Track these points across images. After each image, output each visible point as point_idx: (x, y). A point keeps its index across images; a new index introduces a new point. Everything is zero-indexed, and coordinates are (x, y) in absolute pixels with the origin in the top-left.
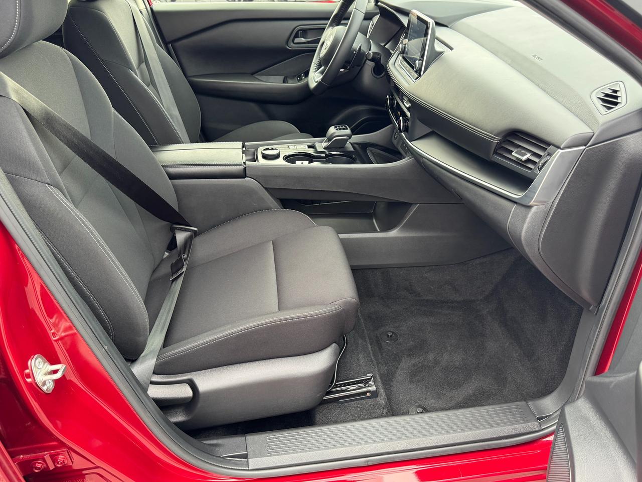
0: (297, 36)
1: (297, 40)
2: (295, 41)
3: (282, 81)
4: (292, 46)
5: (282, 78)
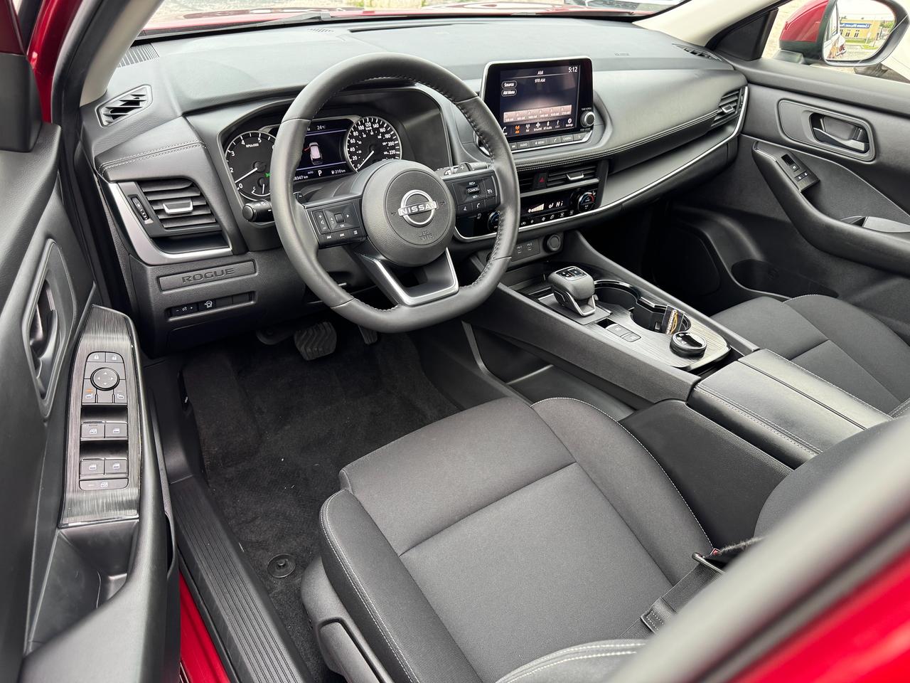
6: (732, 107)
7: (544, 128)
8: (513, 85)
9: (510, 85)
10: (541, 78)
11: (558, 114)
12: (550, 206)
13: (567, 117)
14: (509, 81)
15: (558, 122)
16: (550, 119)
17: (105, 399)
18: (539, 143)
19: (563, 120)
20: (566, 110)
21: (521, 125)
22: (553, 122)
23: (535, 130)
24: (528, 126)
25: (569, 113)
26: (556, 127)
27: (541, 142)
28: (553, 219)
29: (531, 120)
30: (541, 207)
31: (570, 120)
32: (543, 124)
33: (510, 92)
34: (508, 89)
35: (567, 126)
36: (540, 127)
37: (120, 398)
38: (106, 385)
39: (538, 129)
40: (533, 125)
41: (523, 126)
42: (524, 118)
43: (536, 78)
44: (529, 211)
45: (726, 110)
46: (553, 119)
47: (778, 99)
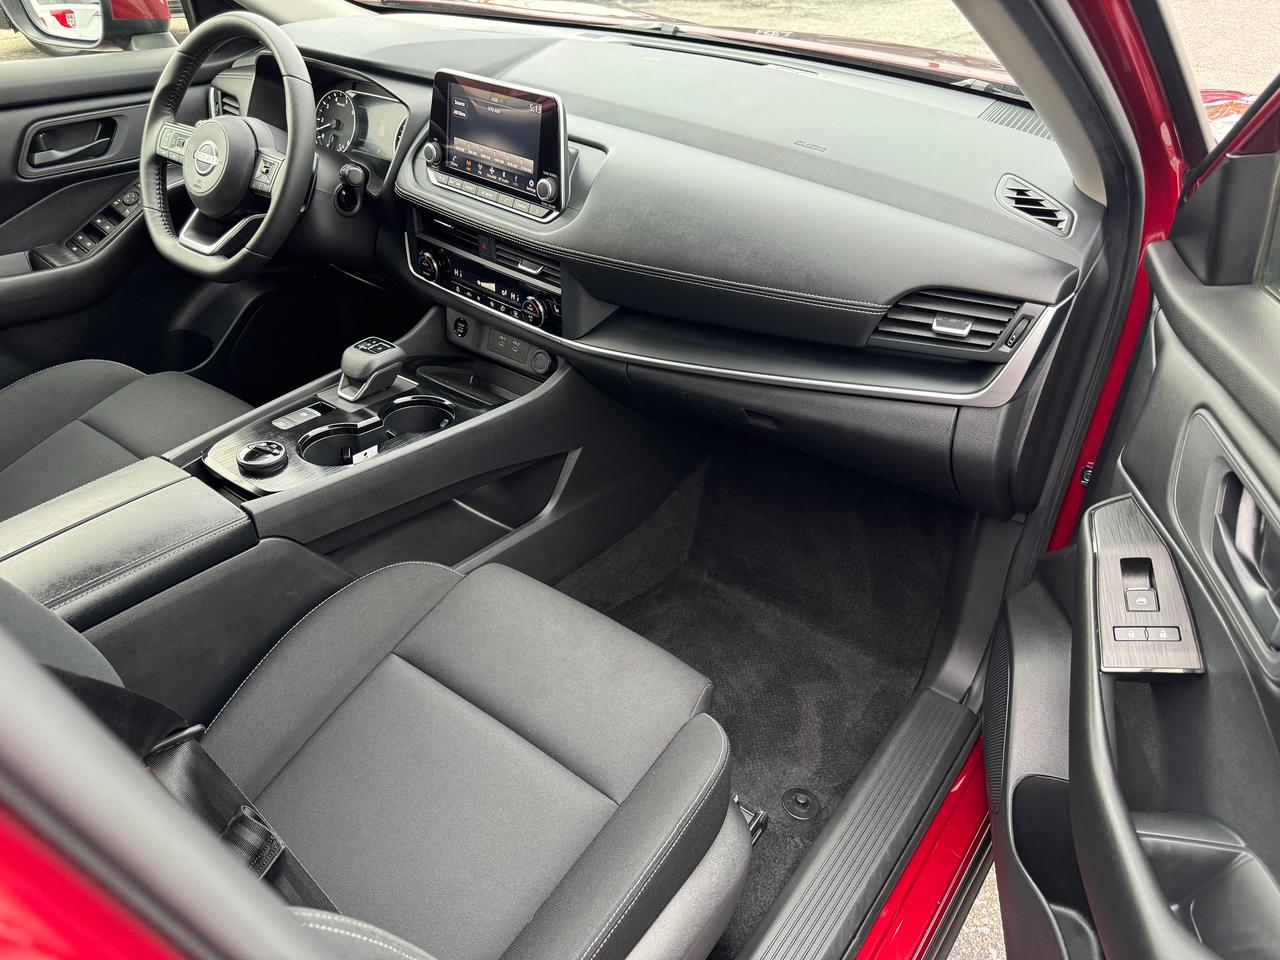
0: (35, 148)
1: (38, 158)
2: (36, 161)
3: (28, 266)
4: (31, 175)
5: (22, 257)
6: (970, 326)
7: (498, 178)
8: (464, 105)
9: (461, 103)
10: (495, 107)
11: (516, 167)
12: (504, 293)
13: (529, 176)
14: (461, 98)
15: (517, 177)
16: (507, 170)
18: (487, 194)
19: (524, 178)
20: (528, 165)
21: (473, 162)
22: (510, 175)
23: (487, 175)
24: (480, 167)
25: (531, 171)
26: (514, 183)
27: (490, 194)
28: (504, 312)
29: (484, 159)
30: (492, 287)
31: (531, 182)
32: (498, 172)
33: (461, 114)
34: (459, 108)
35: (527, 188)
36: (494, 174)
39: (491, 177)
40: (486, 168)
41: (475, 164)
42: (475, 154)
43: (489, 105)
44: (479, 282)
45: (938, 324)
46: (512, 171)
47: (1197, 401)
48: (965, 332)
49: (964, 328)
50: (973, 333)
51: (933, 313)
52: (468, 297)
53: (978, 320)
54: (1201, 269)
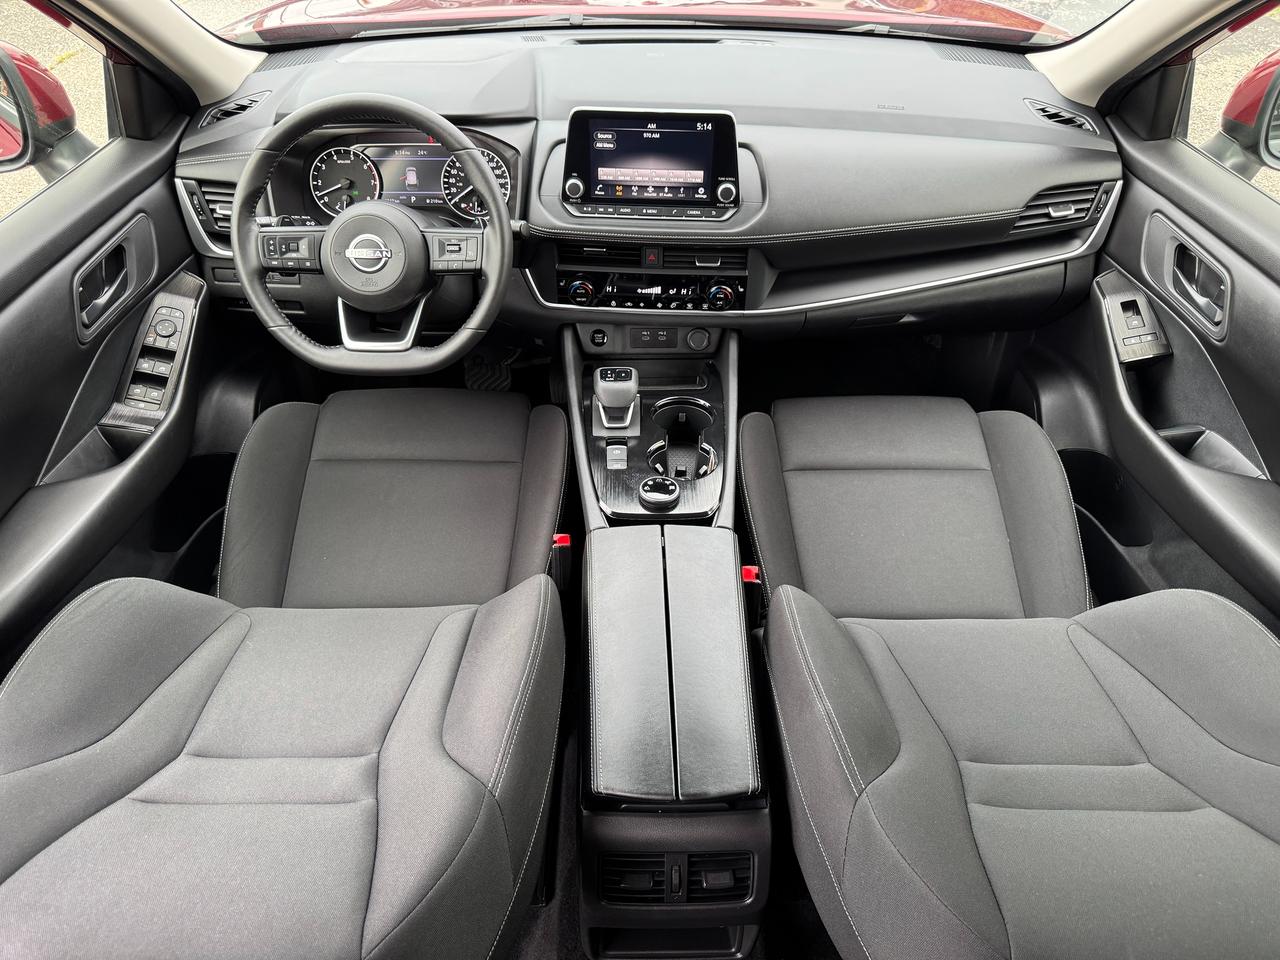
6: (1073, 208)
7: (661, 195)
8: (610, 136)
9: (606, 136)
10: (652, 133)
11: (681, 180)
12: (671, 292)
13: (698, 186)
14: (604, 131)
15: (682, 189)
16: (669, 185)
17: (161, 343)
18: (650, 211)
19: (692, 188)
20: (697, 176)
21: (624, 186)
22: (674, 189)
23: (646, 194)
24: (635, 189)
25: (700, 180)
26: (680, 195)
27: (652, 210)
28: (674, 309)
29: (640, 182)
30: (657, 290)
31: (701, 190)
32: (659, 189)
33: (606, 145)
34: (603, 141)
35: (697, 196)
36: (653, 192)
37: (172, 345)
38: (164, 333)
39: (651, 194)
40: (642, 188)
41: (627, 187)
42: (628, 178)
43: (646, 132)
44: (639, 291)
45: (1055, 211)
46: (674, 185)
47: (1153, 209)
48: (1073, 211)
49: (1070, 209)
50: (1077, 211)
51: (1047, 206)
52: (629, 307)
53: (1074, 202)
54: (1143, 134)
